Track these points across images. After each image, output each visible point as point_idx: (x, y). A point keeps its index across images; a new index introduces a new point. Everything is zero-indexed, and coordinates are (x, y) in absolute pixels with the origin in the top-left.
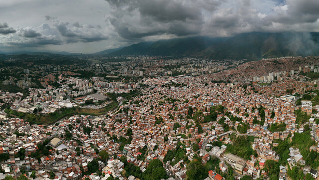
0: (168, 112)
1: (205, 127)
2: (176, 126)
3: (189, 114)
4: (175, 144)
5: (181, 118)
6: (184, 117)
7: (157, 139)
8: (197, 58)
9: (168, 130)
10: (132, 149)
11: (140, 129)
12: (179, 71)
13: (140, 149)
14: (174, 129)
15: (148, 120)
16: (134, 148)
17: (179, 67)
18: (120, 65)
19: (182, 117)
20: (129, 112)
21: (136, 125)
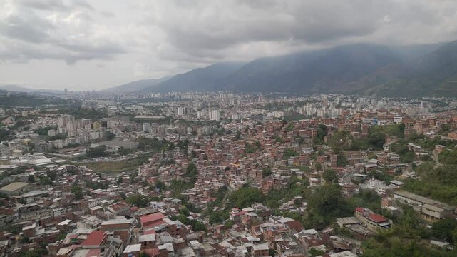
0: (273, 134)
1: (352, 156)
2: (289, 153)
3: (318, 136)
4: (285, 180)
5: (301, 142)
6: (308, 140)
7: (247, 174)
8: (346, 95)
9: (271, 160)
10: (197, 194)
11: (214, 163)
12: (301, 112)
13: (212, 193)
14: (283, 158)
15: (229, 148)
16: (201, 192)
17: (301, 106)
18: (168, 106)
19: (302, 140)
20: (190, 149)
21: (206, 158)
